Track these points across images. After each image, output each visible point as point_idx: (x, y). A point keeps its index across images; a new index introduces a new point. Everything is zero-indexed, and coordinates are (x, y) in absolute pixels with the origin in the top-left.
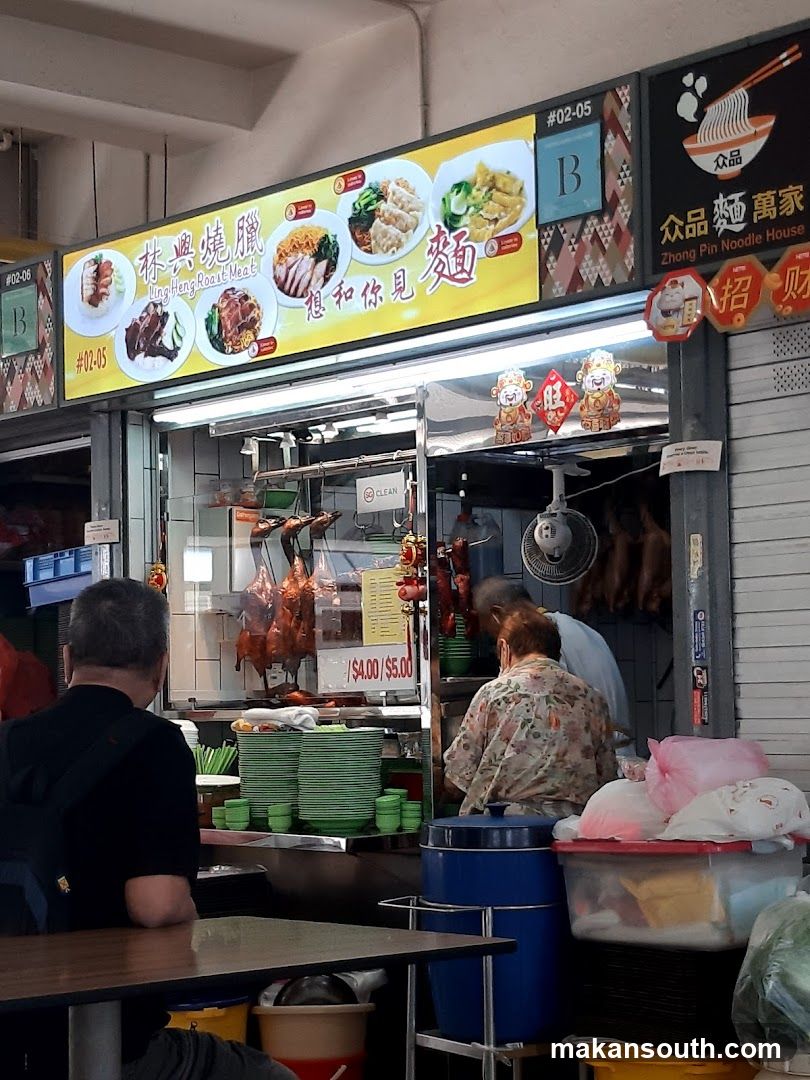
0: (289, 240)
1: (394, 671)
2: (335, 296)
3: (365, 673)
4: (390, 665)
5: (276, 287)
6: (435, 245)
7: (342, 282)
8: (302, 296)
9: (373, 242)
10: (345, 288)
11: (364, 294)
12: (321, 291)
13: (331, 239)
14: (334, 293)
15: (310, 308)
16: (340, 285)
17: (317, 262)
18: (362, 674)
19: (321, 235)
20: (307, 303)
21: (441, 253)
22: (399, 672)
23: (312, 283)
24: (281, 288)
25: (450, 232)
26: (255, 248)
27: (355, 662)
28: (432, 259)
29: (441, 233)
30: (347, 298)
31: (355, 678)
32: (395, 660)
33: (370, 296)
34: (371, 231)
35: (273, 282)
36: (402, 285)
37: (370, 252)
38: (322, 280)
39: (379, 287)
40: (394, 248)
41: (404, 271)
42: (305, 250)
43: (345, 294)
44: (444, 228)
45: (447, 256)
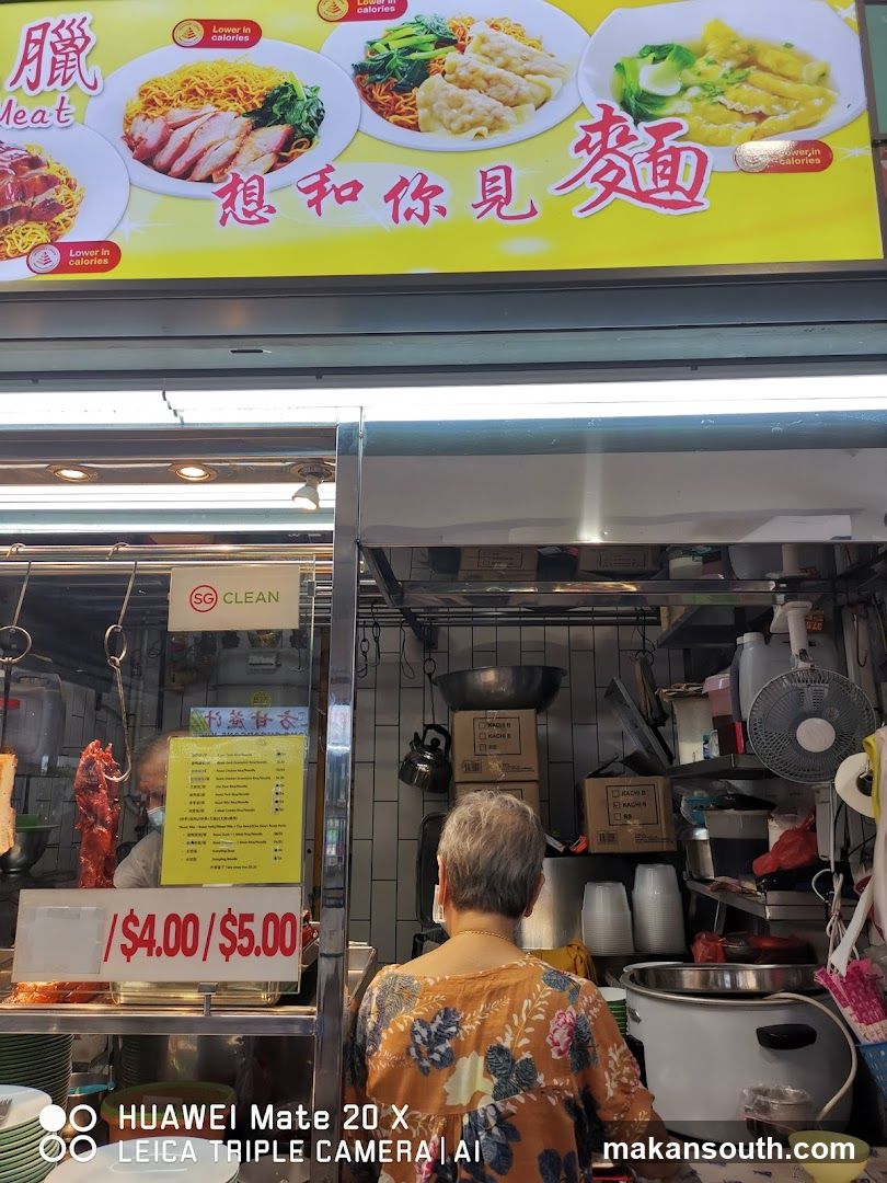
0: (179, 79)
1: (245, 942)
2: (307, 190)
3: (159, 942)
4: (235, 930)
5: (129, 154)
6: (596, 137)
7: (330, 169)
8: (209, 179)
9: (421, 113)
10: (336, 179)
11: (392, 196)
12: (265, 177)
13: (302, 93)
14: (304, 184)
15: (230, 203)
16: (322, 173)
17: (256, 126)
18: (150, 944)
19: (274, 81)
20: (220, 194)
21: (613, 151)
22: (258, 942)
23: (239, 160)
24: (147, 157)
25: (636, 123)
26: (76, 78)
27: (132, 918)
28: (588, 158)
29: (609, 118)
30: (340, 200)
31: (128, 952)
32: (250, 918)
33: (406, 201)
34: (419, 93)
35: (123, 146)
36: (503, 192)
37: (415, 127)
38: (269, 160)
39: (437, 190)
40: (484, 129)
41: (508, 171)
42: (224, 103)
43: (338, 191)
44: (618, 111)
45: (629, 159)
